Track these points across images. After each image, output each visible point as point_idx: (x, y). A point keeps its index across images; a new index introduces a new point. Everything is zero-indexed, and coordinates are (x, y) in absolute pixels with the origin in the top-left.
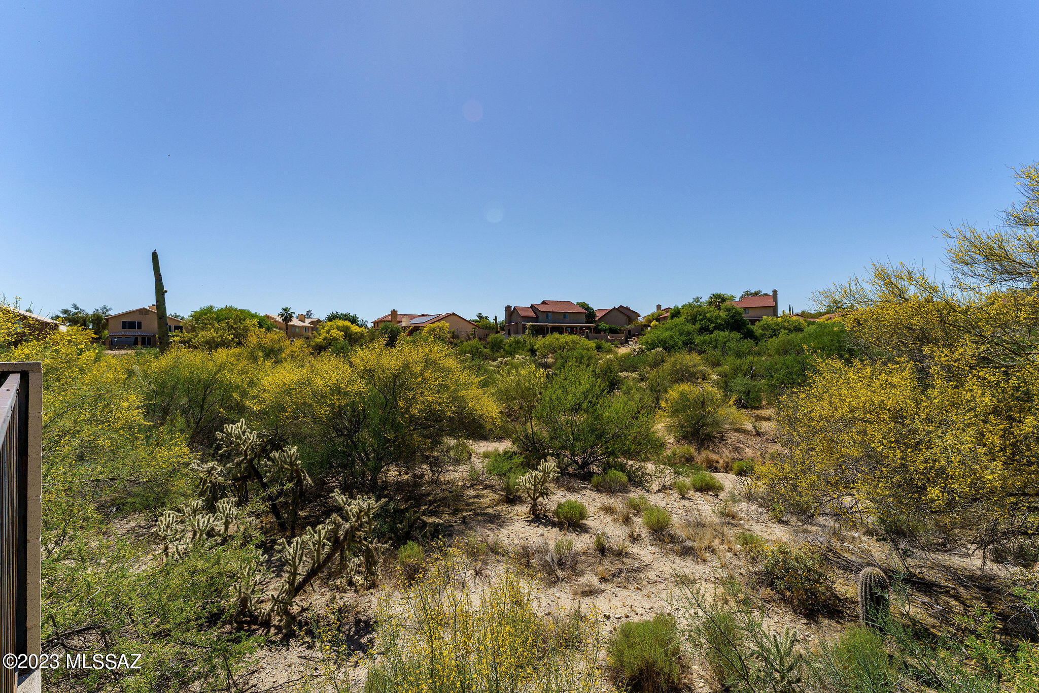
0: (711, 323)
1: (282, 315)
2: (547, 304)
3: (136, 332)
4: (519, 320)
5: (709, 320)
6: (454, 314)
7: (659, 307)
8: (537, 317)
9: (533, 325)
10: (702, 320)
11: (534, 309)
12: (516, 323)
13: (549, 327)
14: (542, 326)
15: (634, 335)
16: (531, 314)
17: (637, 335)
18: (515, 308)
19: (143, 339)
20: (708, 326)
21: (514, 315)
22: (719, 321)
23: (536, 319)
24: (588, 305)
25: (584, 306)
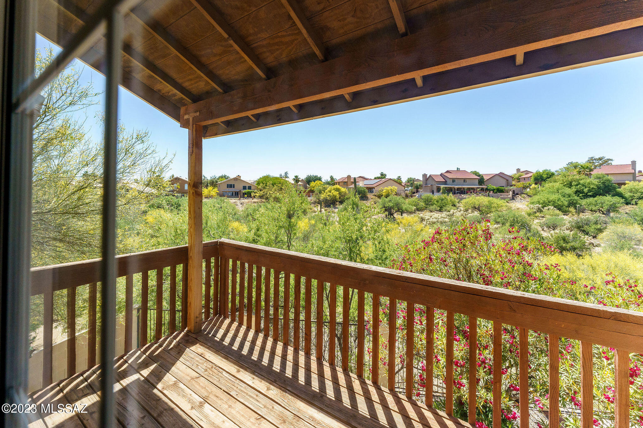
0: (586, 188)
1: (294, 179)
2: (451, 173)
3: (232, 189)
4: (433, 183)
5: (583, 185)
6: (391, 179)
7: (518, 170)
8: (446, 181)
9: (445, 187)
10: (577, 185)
11: (443, 176)
12: (431, 185)
13: (456, 188)
14: (451, 187)
15: (517, 194)
16: (442, 180)
17: (520, 194)
18: (430, 176)
19: (235, 193)
20: (583, 190)
21: (430, 180)
22: (592, 186)
23: (445, 183)
24: (478, 173)
25: (476, 173)
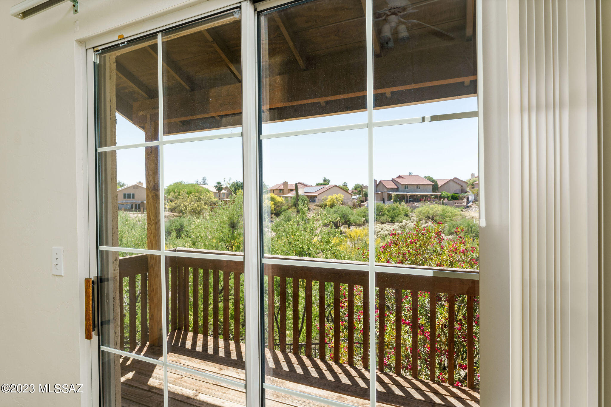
1: (216, 186)
2: (403, 178)
3: (131, 201)
4: (385, 190)
6: (336, 186)
7: (472, 175)
8: (398, 188)
9: (397, 195)
11: (395, 182)
12: (382, 192)
13: (409, 196)
14: (403, 195)
16: (394, 186)
18: (380, 182)
19: (136, 205)
21: (380, 186)
23: (397, 190)
24: (432, 178)
25: (429, 179)
